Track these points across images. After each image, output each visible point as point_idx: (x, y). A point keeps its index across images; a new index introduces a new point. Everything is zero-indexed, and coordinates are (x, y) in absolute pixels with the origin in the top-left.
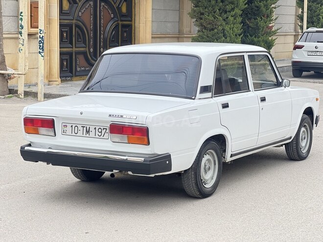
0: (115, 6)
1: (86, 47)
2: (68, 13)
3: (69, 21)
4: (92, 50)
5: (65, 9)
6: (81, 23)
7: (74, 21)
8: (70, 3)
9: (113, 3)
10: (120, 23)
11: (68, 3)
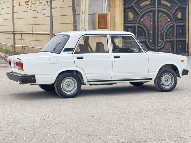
0: (171, 15)
1: (146, 39)
2: (133, 20)
3: (132, 25)
4: (151, 40)
5: (130, 18)
6: (142, 26)
7: (137, 24)
8: (134, 15)
9: (169, 13)
10: (175, 24)
11: (133, 14)
